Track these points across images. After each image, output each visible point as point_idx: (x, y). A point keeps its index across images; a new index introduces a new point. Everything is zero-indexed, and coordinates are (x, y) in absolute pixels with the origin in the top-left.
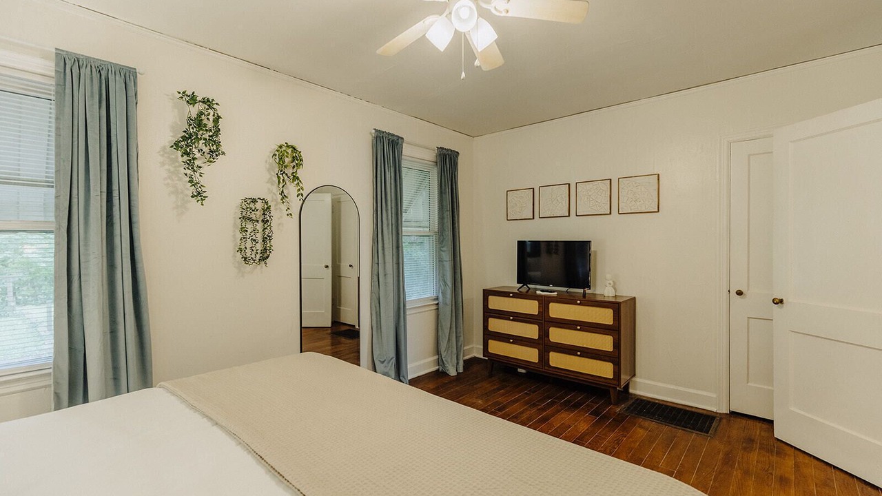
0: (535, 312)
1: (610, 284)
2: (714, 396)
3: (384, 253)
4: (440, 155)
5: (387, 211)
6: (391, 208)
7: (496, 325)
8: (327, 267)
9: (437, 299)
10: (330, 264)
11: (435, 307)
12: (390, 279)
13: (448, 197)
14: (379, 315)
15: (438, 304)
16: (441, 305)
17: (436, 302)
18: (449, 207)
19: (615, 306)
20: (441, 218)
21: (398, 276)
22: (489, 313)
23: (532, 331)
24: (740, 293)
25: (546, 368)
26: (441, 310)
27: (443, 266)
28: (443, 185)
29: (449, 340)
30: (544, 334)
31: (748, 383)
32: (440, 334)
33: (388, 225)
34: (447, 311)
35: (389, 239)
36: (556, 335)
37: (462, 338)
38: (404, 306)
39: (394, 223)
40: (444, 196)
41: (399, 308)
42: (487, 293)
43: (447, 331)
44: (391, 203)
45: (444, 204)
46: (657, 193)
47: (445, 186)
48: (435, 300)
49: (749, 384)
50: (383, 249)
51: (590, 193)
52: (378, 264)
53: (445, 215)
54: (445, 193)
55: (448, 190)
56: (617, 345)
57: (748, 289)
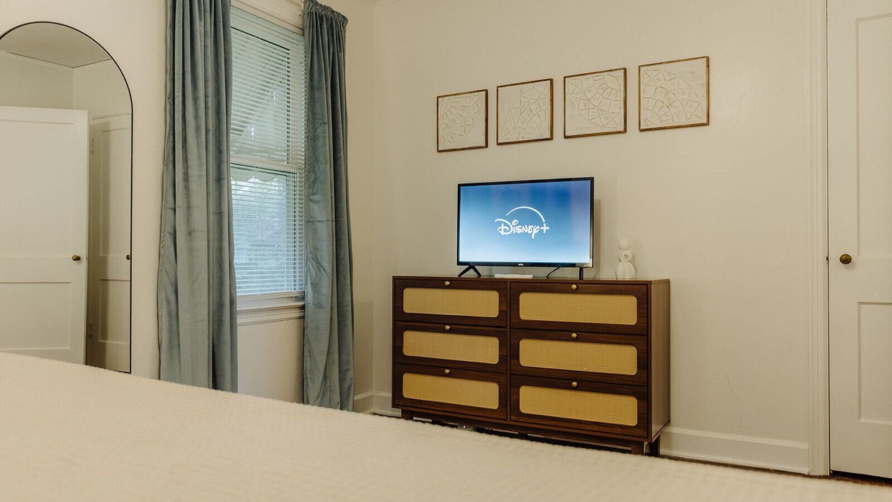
0: (493, 312)
1: (626, 256)
2: (805, 446)
3: (187, 188)
4: (310, 14)
5: (195, 99)
6: (206, 96)
7: (419, 344)
8: (77, 259)
9: (303, 298)
10: (83, 253)
11: (296, 314)
12: (201, 243)
13: (324, 97)
14: (174, 317)
15: (303, 308)
16: (309, 309)
17: (301, 303)
18: (327, 116)
19: (642, 291)
20: (312, 138)
21: (220, 239)
22: (403, 322)
23: (485, 350)
24: (846, 260)
25: (513, 418)
26: (309, 320)
27: (315, 232)
28: (316, 74)
29: (325, 377)
30: (510, 353)
31: (859, 418)
32: (307, 365)
33: (198, 129)
34: (321, 318)
35: (199, 157)
36: (534, 353)
37: (350, 374)
38: (232, 302)
39: (211, 126)
40: (317, 94)
41: (220, 306)
42: (401, 284)
43: (321, 360)
44: (206, 87)
45: (318, 110)
46: (705, 90)
47: (320, 75)
48: (297, 299)
49: (863, 420)
50: (186, 179)
51: (589, 95)
52: (175, 210)
53: (320, 130)
54: (320, 88)
55: (326, 84)
56: (644, 362)
57: (859, 253)
